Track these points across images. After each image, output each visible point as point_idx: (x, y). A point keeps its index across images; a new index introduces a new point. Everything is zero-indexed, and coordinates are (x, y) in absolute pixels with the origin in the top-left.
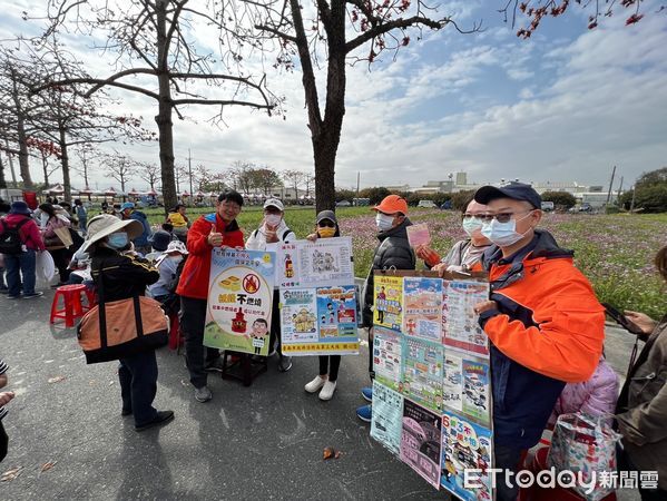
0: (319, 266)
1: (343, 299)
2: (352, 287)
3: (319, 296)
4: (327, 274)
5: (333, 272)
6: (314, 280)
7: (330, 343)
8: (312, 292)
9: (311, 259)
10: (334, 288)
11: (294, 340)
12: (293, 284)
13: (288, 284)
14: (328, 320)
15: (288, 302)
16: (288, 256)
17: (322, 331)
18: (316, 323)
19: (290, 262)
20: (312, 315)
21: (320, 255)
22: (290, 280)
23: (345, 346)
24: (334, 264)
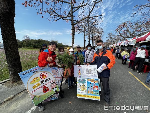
0: (88, 72)
1: (95, 83)
2: (97, 79)
3: (88, 81)
4: (90, 75)
5: (91, 74)
6: (86, 76)
7: (91, 96)
8: (86, 79)
9: (85, 70)
10: (92, 79)
11: (81, 93)
12: (80, 77)
13: (79, 77)
14: (90, 88)
15: (79, 82)
16: (79, 69)
17: (88, 92)
18: (87, 89)
19: (80, 71)
20: (86, 86)
21: (88, 69)
22: (80, 76)
23: (95, 97)
24: (92, 72)
